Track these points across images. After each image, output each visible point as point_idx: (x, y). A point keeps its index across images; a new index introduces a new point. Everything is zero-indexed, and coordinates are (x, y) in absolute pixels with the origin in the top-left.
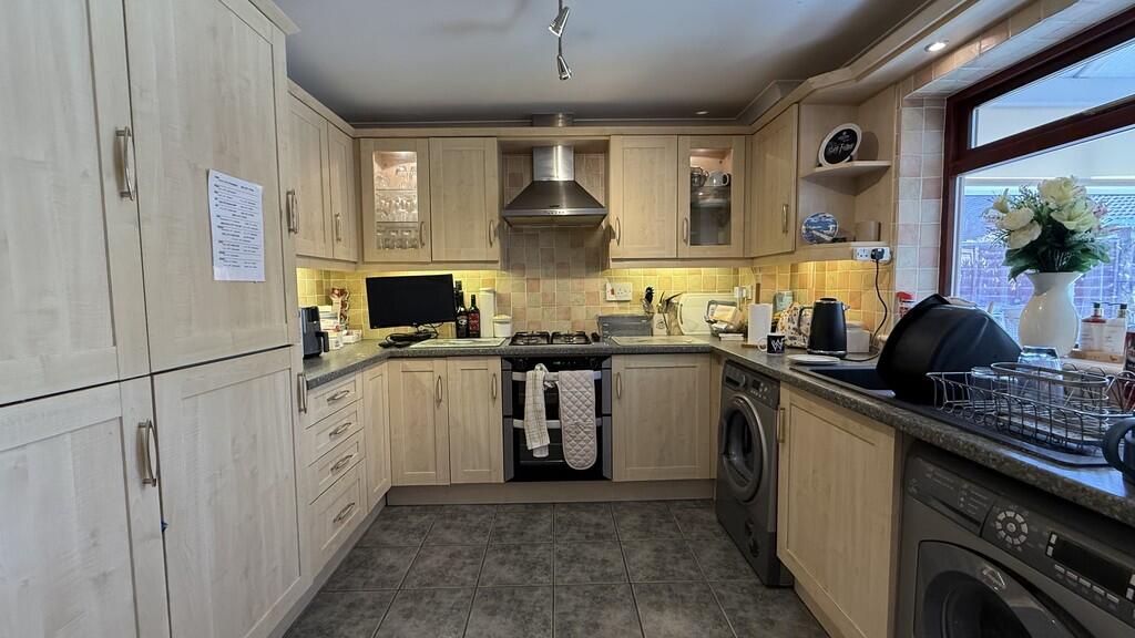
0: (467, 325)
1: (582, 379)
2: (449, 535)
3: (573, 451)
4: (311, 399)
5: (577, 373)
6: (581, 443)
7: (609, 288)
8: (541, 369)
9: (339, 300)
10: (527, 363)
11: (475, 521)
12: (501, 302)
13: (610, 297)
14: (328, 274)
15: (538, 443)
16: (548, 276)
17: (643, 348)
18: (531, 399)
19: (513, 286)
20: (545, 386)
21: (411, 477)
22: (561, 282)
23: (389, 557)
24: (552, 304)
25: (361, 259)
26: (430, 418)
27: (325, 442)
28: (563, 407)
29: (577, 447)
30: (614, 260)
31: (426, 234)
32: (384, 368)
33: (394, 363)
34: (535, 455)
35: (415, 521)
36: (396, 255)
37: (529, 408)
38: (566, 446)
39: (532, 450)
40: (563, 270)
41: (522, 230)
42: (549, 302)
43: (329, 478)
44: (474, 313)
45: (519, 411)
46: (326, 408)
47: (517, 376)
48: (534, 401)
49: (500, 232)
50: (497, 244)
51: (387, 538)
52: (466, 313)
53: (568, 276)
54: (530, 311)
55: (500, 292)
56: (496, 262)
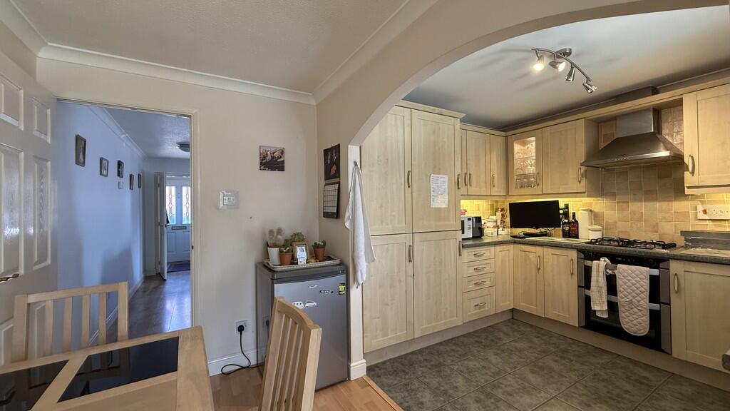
0: (569, 230)
1: (637, 272)
2: (535, 340)
3: (626, 320)
4: (465, 252)
5: (634, 267)
6: (635, 316)
7: (700, 208)
8: (605, 261)
9: (500, 213)
10: (596, 256)
11: (555, 340)
12: (595, 217)
13: (701, 216)
14: (497, 202)
15: (600, 306)
16: (635, 200)
17: (706, 257)
18: (595, 278)
19: (606, 207)
20: (607, 272)
21: (523, 306)
22: (647, 203)
23: (501, 335)
24: (640, 219)
25: (507, 194)
26: (534, 278)
27: (471, 271)
28: (619, 288)
29: (631, 318)
30: (688, 187)
31: (540, 179)
32: (511, 247)
33: (515, 245)
34: (597, 314)
35: (522, 328)
36: (523, 191)
37: (593, 284)
38: (622, 315)
39: (595, 311)
40: (650, 194)
41: (614, 170)
42: (638, 218)
43: (472, 287)
44: (575, 224)
45: (587, 285)
46: (473, 258)
47: (588, 263)
48: (598, 280)
49: (585, 175)
50: (583, 182)
51: (505, 329)
52: (569, 223)
53: (656, 200)
54: (619, 224)
55: (595, 210)
56: (584, 193)
